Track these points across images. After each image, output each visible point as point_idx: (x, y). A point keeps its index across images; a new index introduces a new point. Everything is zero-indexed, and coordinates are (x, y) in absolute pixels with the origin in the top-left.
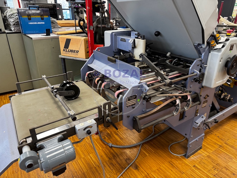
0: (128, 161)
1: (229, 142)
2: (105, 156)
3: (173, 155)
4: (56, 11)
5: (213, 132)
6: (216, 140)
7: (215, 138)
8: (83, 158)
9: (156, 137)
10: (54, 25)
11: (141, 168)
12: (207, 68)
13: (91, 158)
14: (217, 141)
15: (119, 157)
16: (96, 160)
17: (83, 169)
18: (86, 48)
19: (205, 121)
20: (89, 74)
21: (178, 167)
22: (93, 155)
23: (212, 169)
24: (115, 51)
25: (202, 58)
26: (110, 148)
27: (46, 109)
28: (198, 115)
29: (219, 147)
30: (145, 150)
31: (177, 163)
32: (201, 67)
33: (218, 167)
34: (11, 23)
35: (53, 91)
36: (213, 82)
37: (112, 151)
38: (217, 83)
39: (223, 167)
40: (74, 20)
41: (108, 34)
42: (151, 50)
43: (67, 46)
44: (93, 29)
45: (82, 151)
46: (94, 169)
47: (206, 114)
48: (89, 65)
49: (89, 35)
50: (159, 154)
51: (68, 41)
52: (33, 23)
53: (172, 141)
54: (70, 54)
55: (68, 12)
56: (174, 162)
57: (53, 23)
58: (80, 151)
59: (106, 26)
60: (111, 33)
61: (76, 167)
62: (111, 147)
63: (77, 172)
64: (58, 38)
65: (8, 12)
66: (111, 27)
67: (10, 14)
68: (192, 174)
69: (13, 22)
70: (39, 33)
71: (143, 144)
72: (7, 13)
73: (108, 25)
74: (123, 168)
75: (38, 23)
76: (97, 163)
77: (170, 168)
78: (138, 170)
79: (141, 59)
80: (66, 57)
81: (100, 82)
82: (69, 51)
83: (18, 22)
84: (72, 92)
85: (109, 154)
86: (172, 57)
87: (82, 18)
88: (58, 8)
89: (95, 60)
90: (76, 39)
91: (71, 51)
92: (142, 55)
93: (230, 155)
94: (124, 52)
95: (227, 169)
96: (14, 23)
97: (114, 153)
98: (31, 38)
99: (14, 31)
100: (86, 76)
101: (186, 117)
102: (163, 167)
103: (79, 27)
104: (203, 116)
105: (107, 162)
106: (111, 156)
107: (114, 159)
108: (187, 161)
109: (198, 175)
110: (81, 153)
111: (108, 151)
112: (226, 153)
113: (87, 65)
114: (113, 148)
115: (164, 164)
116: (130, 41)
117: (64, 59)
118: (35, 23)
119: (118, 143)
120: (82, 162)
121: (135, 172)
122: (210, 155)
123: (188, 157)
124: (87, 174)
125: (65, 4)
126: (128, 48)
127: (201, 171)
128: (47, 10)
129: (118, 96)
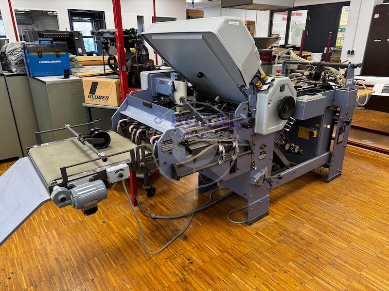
0: (175, 232)
1: (305, 206)
2: (145, 229)
3: (232, 223)
4: (74, 42)
5: (287, 196)
6: (288, 204)
7: (288, 202)
8: (118, 233)
9: (214, 204)
10: (73, 63)
11: (191, 238)
12: (257, 112)
13: (128, 232)
14: (290, 205)
15: (164, 229)
16: (134, 233)
17: (117, 243)
18: (118, 93)
19: (264, 176)
20: (121, 123)
21: (236, 235)
22: (130, 228)
23: (278, 236)
24: (154, 96)
25: (249, 101)
26: (153, 220)
27: (73, 157)
28: (256, 168)
29: (291, 213)
30: (198, 219)
31: (236, 230)
32: (249, 110)
33: (285, 233)
34: (11, 61)
35: (80, 138)
36: (264, 127)
37: (155, 223)
38: (269, 129)
39: (291, 233)
40: (102, 56)
41: (144, 75)
42: (200, 94)
43: (93, 90)
44: (127, 69)
45: (116, 225)
46: (131, 243)
47: (266, 168)
48: (121, 112)
49: (121, 77)
50: (214, 223)
51: (94, 85)
52: (45, 62)
53: (233, 208)
54: (97, 101)
55: (92, 41)
56: (233, 231)
57: (71, 60)
58: (113, 226)
59: (144, 66)
60: (148, 74)
61: (107, 242)
62: (155, 218)
63: (110, 247)
64: (81, 81)
65: (8, 47)
66: (149, 67)
67: (10, 49)
68: (252, 241)
69: (16, 60)
70: (54, 74)
71: (196, 213)
72: (6, 48)
73: (146, 64)
74: (168, 240)
75: (52, 62)
76: (136, 237)
77: (227, 237)
78: (187, 241)
79: (181, 104)
80: (92, 106)
81: (135, 130)
82: (96, 97)
83: (22, 60)
84: (102, 140)
85: (152, 226)
86: (222, 101)
87: (112, 56)
88: (77, 38)
89: (129, 106)
90: (105, 82)
91: (99, 97)
92: (182, 99)
93: (302, 220)
94: (165, 96)
95: (296, 234)
96: (16, 62)
97: (158, 225)
98: (44, 82)
99: (16, 73)
100: (118, 126)
101: (238, 169)
102: (218, 236)
103: (108, 66)
104: (262, 170)
105: (149, 235)
106: (154, 228)
107: (158, 230)
108: (248, 229)
109: (259, 242)
110: (114, 227)
111: (149, 223)
112: (298, 217)
113: (119, 112)
114: (157, 220)
115: (220, 233)
116: (169, 84)
117: (89, 108)
118: (48, 62)
119: (163, 214)
120: (116, 237)
121: (184, 243)
122: (278, 221)
123: (250, 224)
124: (123, 248)
125: (86, 27)
126: (168, 92)
127: (264, 237)
128: (65, 44)
129: (154, 142)
